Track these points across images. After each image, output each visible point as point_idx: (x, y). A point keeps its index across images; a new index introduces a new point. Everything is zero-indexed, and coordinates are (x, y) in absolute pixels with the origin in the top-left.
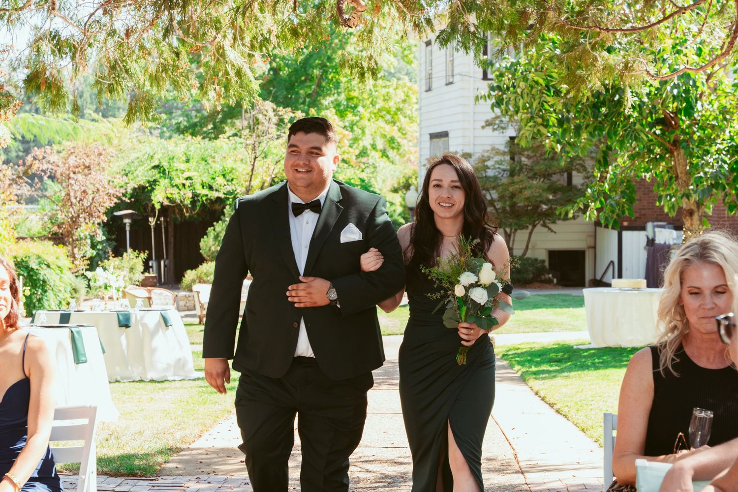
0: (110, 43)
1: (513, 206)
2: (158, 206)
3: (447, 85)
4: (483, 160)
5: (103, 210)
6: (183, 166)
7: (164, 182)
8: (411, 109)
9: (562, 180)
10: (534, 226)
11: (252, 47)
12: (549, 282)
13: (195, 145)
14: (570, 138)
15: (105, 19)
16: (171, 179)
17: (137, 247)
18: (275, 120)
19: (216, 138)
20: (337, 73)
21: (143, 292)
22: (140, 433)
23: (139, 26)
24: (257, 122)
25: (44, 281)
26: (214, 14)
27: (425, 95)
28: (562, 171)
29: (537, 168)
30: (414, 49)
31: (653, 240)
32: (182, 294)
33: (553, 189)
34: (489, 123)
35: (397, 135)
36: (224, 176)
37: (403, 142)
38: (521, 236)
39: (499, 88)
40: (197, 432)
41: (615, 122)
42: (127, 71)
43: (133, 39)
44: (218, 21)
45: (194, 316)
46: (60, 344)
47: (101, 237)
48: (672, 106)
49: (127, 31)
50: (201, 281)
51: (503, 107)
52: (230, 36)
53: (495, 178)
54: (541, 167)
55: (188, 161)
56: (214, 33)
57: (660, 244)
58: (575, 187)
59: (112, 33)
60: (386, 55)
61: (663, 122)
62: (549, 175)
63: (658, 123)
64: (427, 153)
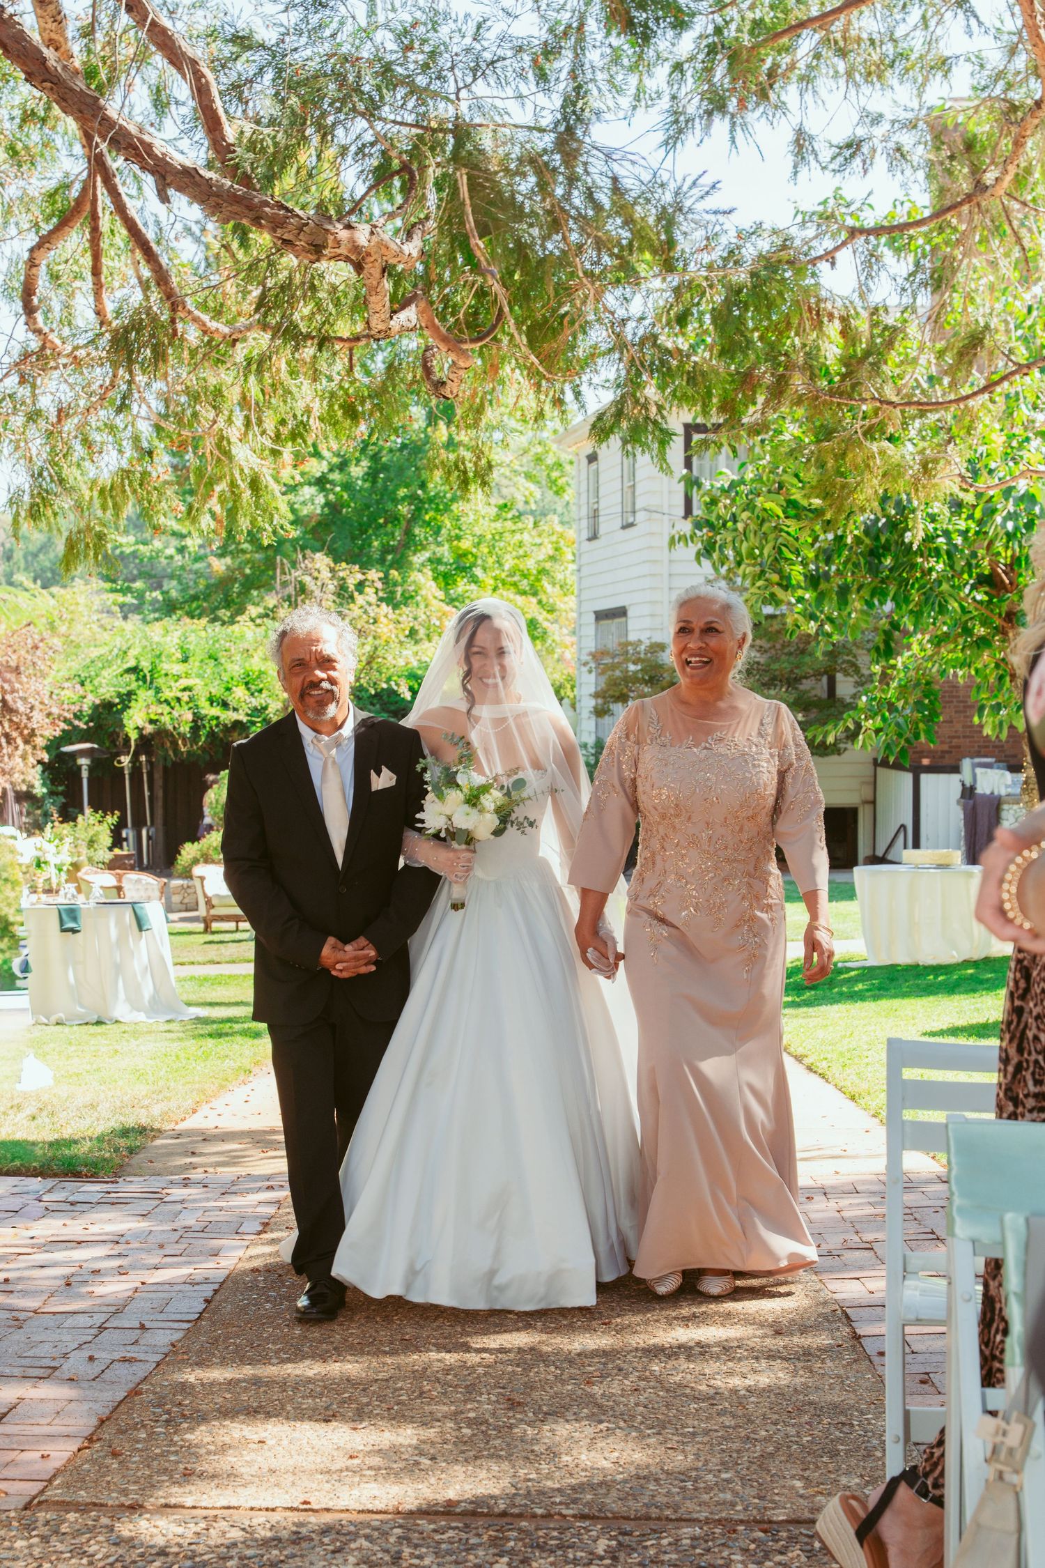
0: (32, 432)
2: (134, 736)
3: (623, 528)
5: (43, 742)
6: (177, 668)
7: (145, 695)
8: (566, 571)
9: (818, 688)
11: (277, 438)
13: (197, 632)
14: (829, 608)
15: (24, 392)
16: (158, 690)
17: (100, 805)
18: (332, 586)
19: (232, 622)
20: (438, 510)
21: (109, 879)
22: (92, 1107)
23: (82, 403)
24: (302, 589)
26: (212, 381)
27: (587, 546)
28: (817, 674)
29: (775, 666)
30: (568, 468)
31: (972, 788)
32: (176, 883)
35: (542, 616)
36: (247, 684)
37: (553, 629)
39: (711, 526)
40: (189, 1103)
41: (907, 580)
42: (61, 481)
43: (70, 425)
44: (218, 393)
45: (195, 920)
47: (39, 788)
48: (1004, 555)
49: (60, 411)
50: (207, 859)
51: (715, 555)
52: (239, 421)
54: (784, 665)
55: (185, 660)
56: (211, 415)
57: (984, 795)
58: (841, 701)
59: (34, 416)
60: (521, 480)
61: (990, 581)
62: (798, 680)
63: (982, 581)
64: (590, 645)
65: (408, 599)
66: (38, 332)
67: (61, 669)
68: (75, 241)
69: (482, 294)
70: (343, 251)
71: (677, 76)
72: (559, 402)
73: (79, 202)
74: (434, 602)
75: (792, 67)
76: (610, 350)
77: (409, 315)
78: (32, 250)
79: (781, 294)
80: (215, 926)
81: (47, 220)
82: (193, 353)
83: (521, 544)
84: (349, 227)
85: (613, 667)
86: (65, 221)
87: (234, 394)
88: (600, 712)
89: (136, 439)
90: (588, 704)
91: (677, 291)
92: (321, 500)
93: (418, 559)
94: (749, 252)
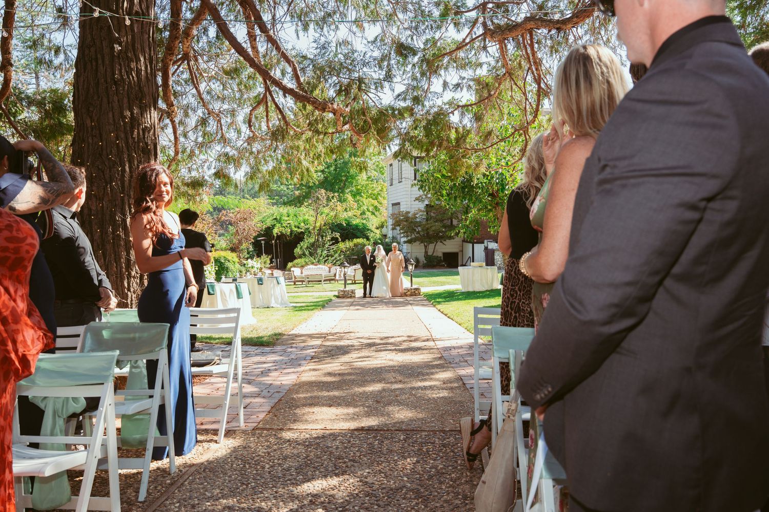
0: (251, 157)
1: (428, 233)
2: (275, 235)
3: (399, 183)
4: (415, 214)
5: (252, 237)
6: (286, 219)
8: (384, 194)
9: (448, 222)
10: (437, 242)
11: (313, 158)
12: (443, 266)
13: (291, 210)
14: (452, 202)
15: (249, 147)
16: (282, 224)
17: (267, 253)
18: (325, 197)
19: (300, 207)
20: (352, 179)
21: (269, 271)
22: (267, 328)
23: (263, 150)
24: (318, 198)
25: (227, 268)
26: (297, 144)
27: (390, 187)
28: (448, 219)
29: (437, 218)
30: (385, 168)
31: (487, 247)
32: (286, 272)
33: (445, 226)
34: (417, 199)
35: (378, 205)
36: (304, 222)
37: (381, 208)
38: (431, 247)
39: (422, 181)
40: (291, 327)
41: (471, 195)
42: (258, 170)
43: (260, 156)
44: (298, 147)
45: (292, 282)
46: (231, 290)
47: (251, 249)
48: (496, 188)
49: (258, 152)
50: (294, 266)
51: (423, 189)
52: (303, 154)
53: (420, 222)
54: (440, 217)
55: (288, 216)
56: (297, 153)
57: (490, 249)
58: (454, 224)
59: (251, 153)
60: (373, 171)
61: (492, 195)
62: (443, 220)
63: (490, 195)
64: (391, 212)
65: (345, 200)
66: (252, 132)
67: (258, 218)
68: (261, 109)
69: (365, 121)
70: (330, 110)
71: (414, 67)
72: (385, 149)
73: (263, 99)
74: (352, 202)
75: (443, 65)
76: (397, 136)
77: (347, 127)
78: (251, 111)
79: (440, 122)
80: (297, 283)
81: (255, 103)
82: (292, 137)
83: (373, 187)
84: (332, 104)
85: (397, 217)
86: (259, 103)
87: (302, 148)
88: (393, 229)
89: (277, 159)
90: (390, 227)
91: (414, 121)
92: (322, 176)
93: (347, 191)
94: (432, 111)
